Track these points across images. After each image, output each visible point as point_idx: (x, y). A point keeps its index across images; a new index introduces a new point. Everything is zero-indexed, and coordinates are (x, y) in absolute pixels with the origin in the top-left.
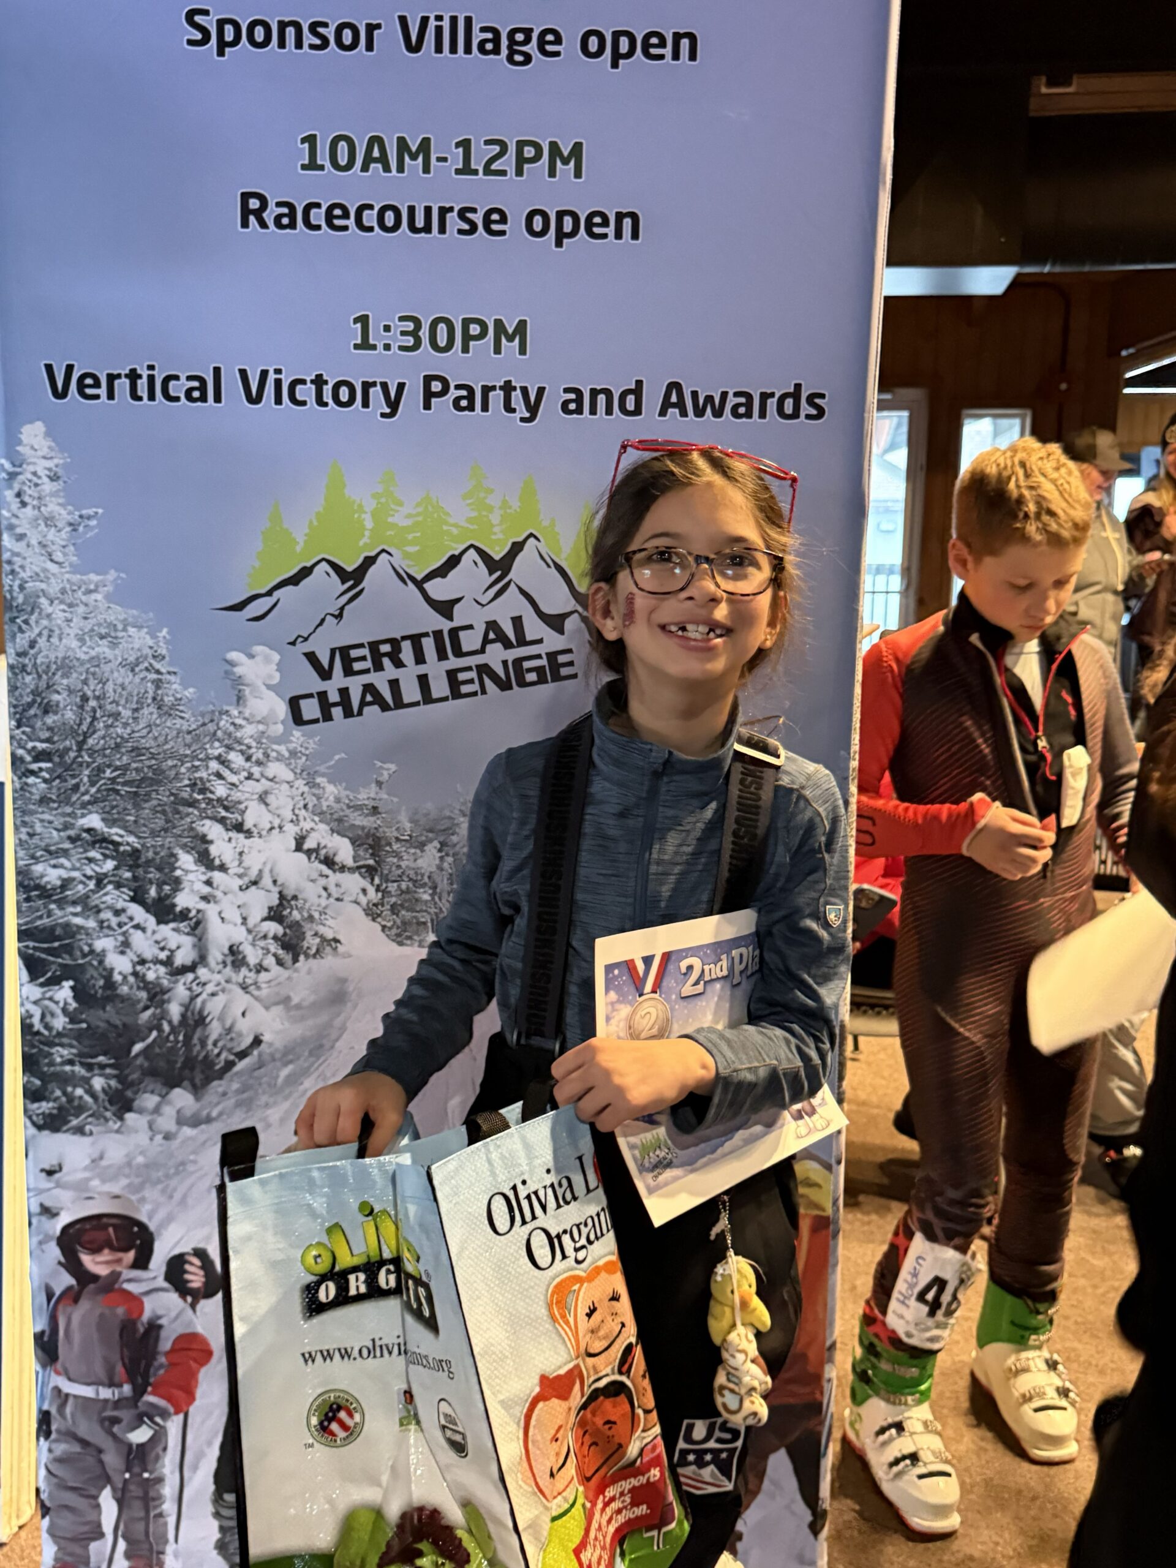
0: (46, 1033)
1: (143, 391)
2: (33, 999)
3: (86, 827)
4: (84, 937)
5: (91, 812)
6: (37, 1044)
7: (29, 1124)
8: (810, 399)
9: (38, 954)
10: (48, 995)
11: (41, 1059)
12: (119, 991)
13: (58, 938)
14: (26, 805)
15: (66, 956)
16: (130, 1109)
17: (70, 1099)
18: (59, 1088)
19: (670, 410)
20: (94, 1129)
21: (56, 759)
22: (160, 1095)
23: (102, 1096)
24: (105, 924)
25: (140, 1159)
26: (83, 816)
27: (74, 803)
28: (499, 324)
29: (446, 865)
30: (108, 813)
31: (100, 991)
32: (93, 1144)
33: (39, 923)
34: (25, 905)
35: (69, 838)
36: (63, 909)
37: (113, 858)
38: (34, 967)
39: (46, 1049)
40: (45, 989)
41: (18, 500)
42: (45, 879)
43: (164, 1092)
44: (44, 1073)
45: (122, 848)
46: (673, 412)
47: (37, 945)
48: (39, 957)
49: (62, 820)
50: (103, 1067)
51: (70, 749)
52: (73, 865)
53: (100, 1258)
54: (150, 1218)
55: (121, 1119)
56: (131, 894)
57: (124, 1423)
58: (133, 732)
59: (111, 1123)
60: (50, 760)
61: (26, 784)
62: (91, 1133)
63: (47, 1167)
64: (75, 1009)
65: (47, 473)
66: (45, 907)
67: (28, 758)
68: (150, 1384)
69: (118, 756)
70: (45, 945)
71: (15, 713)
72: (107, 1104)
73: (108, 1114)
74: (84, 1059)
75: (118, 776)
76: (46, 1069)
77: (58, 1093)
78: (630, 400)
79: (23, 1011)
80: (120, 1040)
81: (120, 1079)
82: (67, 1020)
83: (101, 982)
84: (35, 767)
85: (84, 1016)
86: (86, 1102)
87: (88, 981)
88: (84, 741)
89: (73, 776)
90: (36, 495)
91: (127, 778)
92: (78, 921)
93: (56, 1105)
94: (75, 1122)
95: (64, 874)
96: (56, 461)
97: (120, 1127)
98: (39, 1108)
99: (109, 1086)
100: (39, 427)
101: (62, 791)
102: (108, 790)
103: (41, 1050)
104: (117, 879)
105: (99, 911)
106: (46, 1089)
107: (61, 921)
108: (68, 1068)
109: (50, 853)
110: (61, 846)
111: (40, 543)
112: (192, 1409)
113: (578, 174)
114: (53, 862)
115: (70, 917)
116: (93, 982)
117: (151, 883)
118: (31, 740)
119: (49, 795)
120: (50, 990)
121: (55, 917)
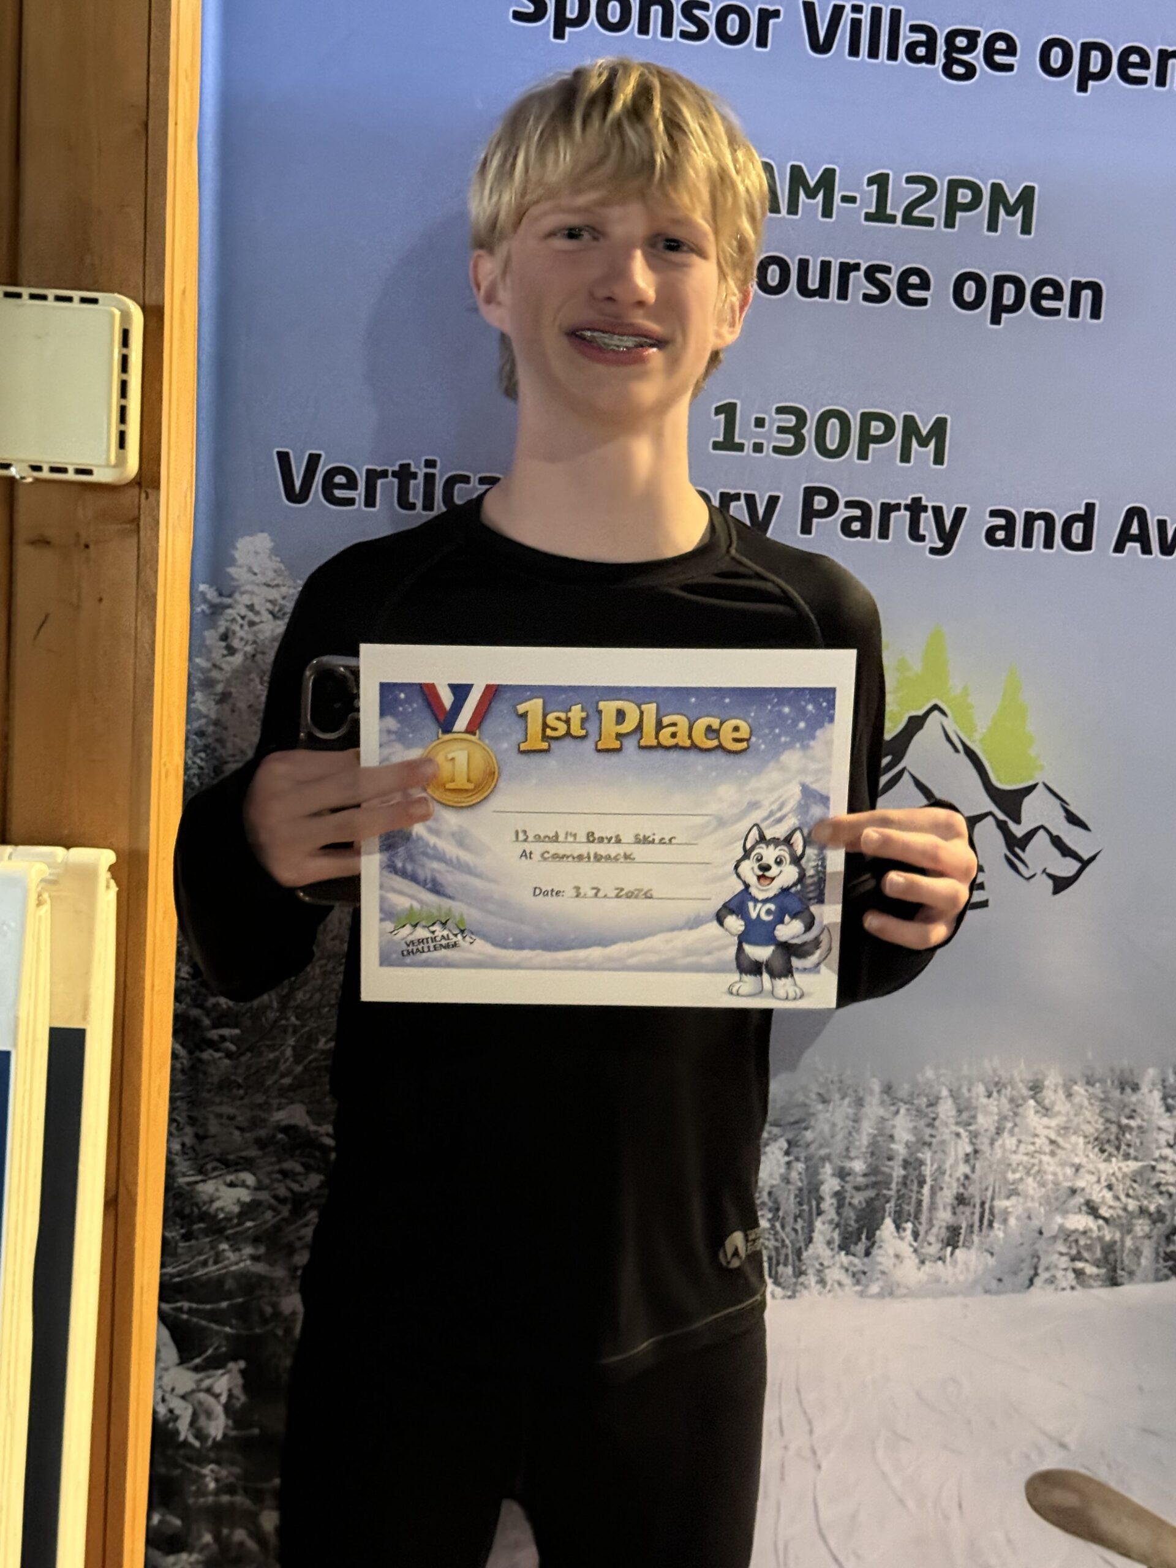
0: (197, 1444)
1: (416, 496)
2: (181, 1390)
3: (284, 1123)
4: (266, 1292)
5: (292, 1103)
6: (180, 1461)
9: (195, 1320)
10: (206, 1383)
11: (183, 1485)
13: (229, 1296)
15: (238, 1323)
18: (210, 1531)
19: (1129, 545)
21: (247, 1023)
26: (280, 1108)
27: (270, 1088)
28: (909, 421)
29: (794, 1175)
30: (317, 1102)
33: (200, 1272)
34: (181, 1244)
35: (258, 1141)
36: (239, 1250)
37: (319, 1171)
38: (186, 1340)
39: (195, 1468)
40: (201, 1375)
41: (223, 644)
42: (217, 1204)
44: (187, 1508)
46: (1133, 547)
47: (194, 1306)
48: (197, 1325)
49: (249, 1114)
51: (269, 1007)
60: (236, 1026)
61: (200, 1060)
64: (243, 1405)
65: (270, 606)
66: (212, 1248)
67: (207, 1022)
70: (208, 1307)
74: (251, 1481)
76: (191, 1500)
77: (208, 1538)
78: (1078, 529)
82: (230, 1423)
84: (214, 1034)
85: (256, 1417)
87: (268, 1359)
88: (289, 996)
89: (272, 1048)
90: (250, 638)
92: (259, 1268)
95: (245, 1195)
96: (284, 590)
100: (262, 542)
101: (253, 1070)
103: (189, 1470)
105: (291, 1253)
106: (189, 1533)
107: (233, 1268)
108: (225, 1499)
109: (227, 1164)
110: (244, 1154)
111: (250, 707)
113: (1026, 229)
114: (230, 1178)
115: (248, 1262)
116: (275, 1361)
119: (233, 1077)
120: (209, 1377)
121: (226, 1262)
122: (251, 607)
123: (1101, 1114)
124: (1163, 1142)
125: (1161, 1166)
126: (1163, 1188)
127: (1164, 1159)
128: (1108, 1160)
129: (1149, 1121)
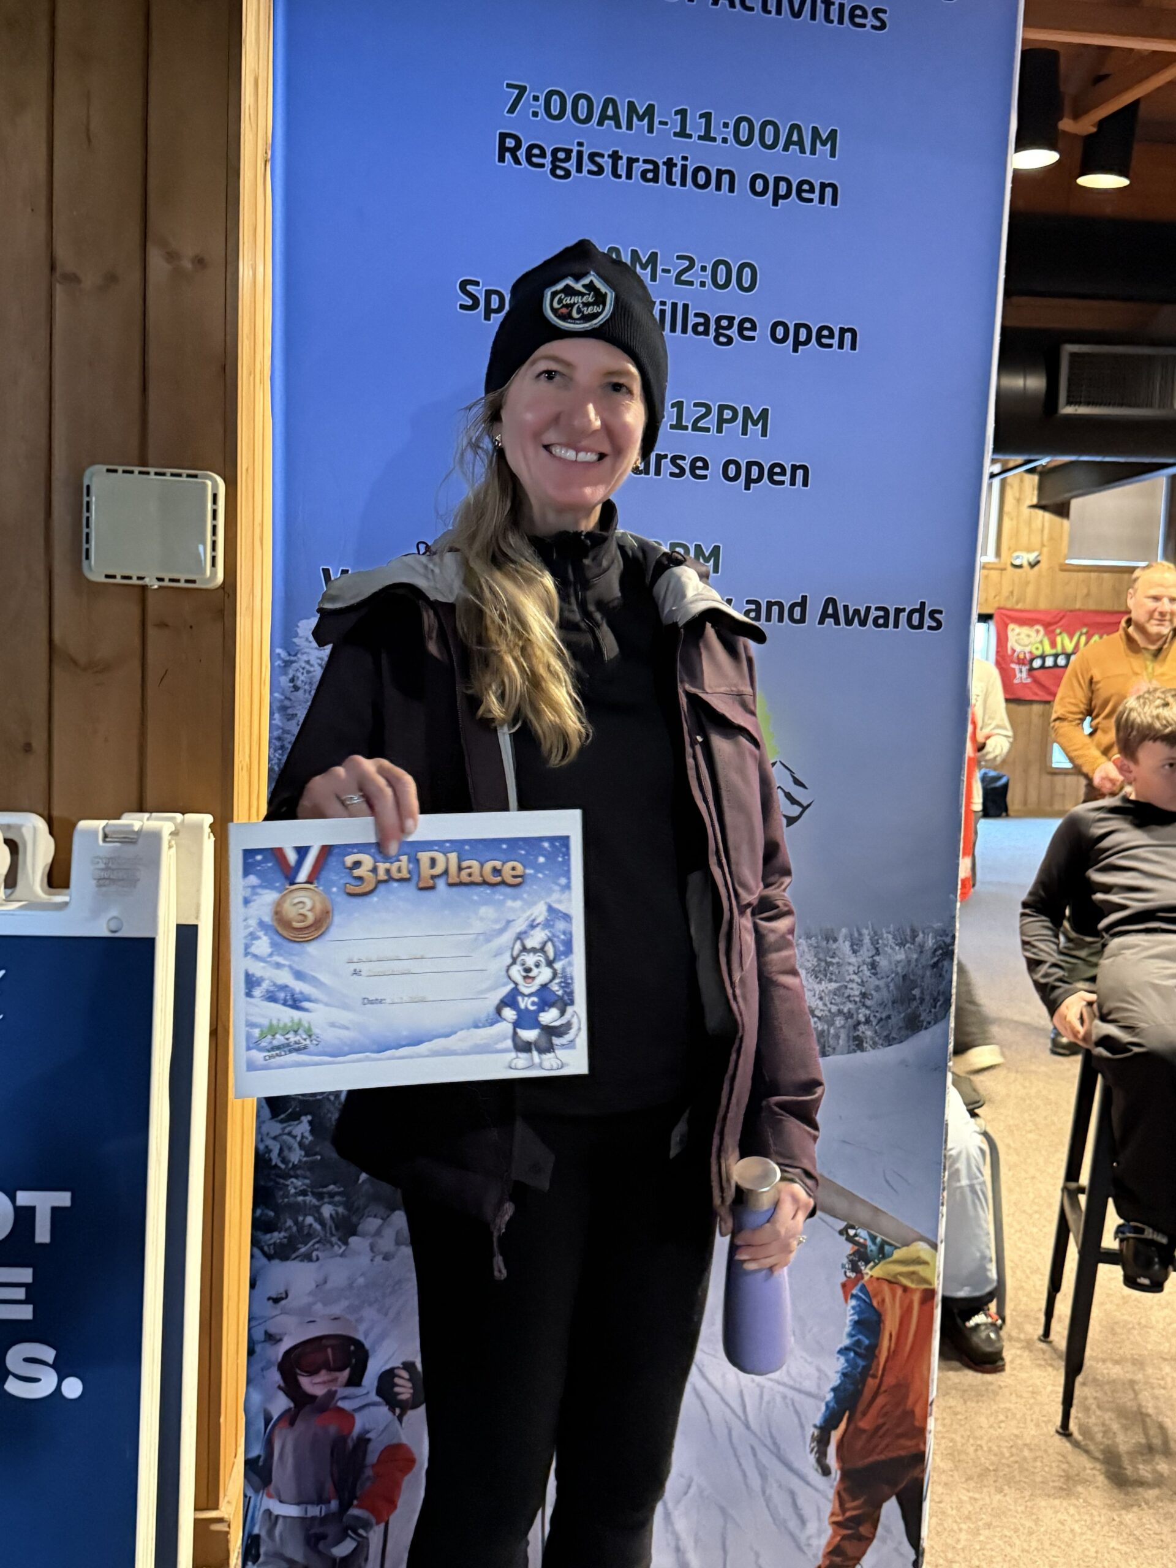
0: (283, 1166)
2: (273, 1134)
6: (273, 1177)
7: (257, 1251)
8: (932, 613)
10: (286, 1131)
11: (275, 1191)
16: (354, 1233)
17: (301, 1227)
18: (291, 1218)
19: (827, 620)
20: (320, 1254)
22: (382, 1219)
23: (329, 1222)
25: (361, 1281)
28: (699, 547)
32: (319, 1269)
38: (275, 1106)
39: (282, 1181)
40: (285, 1125)
41: (292, 684)
43: (385, 1216)
44: (277, 1205)
46: (830, 621)
50: (332, 1195)
53: (318, 1379)
54: (366, 1337)
55: (346, 1243)
57: (330, 1539)
59: (336, 1247)
62: (318, 1259)
63: (275, 1296)
64: (311, 1142)
68: (356, 1498)
72: (333, 1229)
73: (334, 1239)
74: (316, 1188)
76: (279, 1200)
77: (289, 1223)
78: (797, 611)
79: (262, 1147)
81: (348, 1205)
82: (303, 1153)
86: (315, 1230)
87: (324, 1115)
90: (306, 679)
93: (286, 1235)
94: (303, 1250)
97: (344, 1251)
98: (268, 1239)
99: (337, 1213)
103: (278, 1183)
106: (278, 1220)
108: (300, 1199)
112: (393, 1519)
113: (764, 434)
116: (329, 1115)
120: (289, 1126)
122: (308, 662)
123: (815, 956)
124: (851, 972)
125: (850, 985)
126: (852, 999)
127: (852, 981)
128: (820, 982)
129: (843, 959)
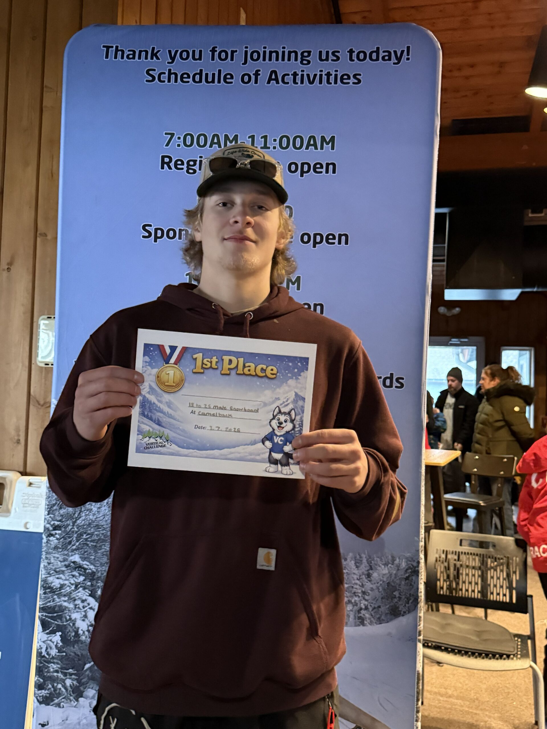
0: (47, 657)
2: (43, 640)
3: (73, 560)
4: (67, 612)
5: (75, 554)
6: (42, 661)
7: (36, 700)
8: (397, 380)
10: (49, 639)
11: (44, 669)
12: (80, 639)
13: (56, 612)
14: (48, 550)
15: (60, 621)
16: (82, 697)
17: (55, 689)
18: (51, 684)
20: (65, 705)
21: (63, 529)
23: (69, 689)
24: (77, 606)
25: (84, 721)
26: (72, 556)
27: (68, 550)
30: (83, 554)
31: (73, 638)
32: (63, 712)
33: (49, 604)
34: (43, 595)
35: (65, 565)
36: (60, 598)
37: (83, 575)
38: (45, 625)
39: (47, 664)
40: (49, 636)
42: (53, 584)
44: (44, 676)
45: (87, 571)
47: (47, 614)
48: (47, 620)
49: (63, 557)
50: (71, 674)
51: (69, 525)
52: (66, 578)
55: (77, 700)
56: (90, 592)
58: (97, 518)
59: (72, 702)
60: (60, 530)
61: (49, 540)
62: (63, 707)
63: (42, 723)
64: (61, 646)
66: (52, 597)
67: (51, 529)
69: (90, 528)
70: (51, 615)
71: (48, 508)
72: (71, 692)
73: (72, 698)
74: (63, 670)
75: (89, 538)
76: (45, 674)
77: (50, 686)
79: (38, 646)
80: (80, 662)
81: (79, 681)
82: (57, 651)
83: (73, 634)
84: (53, 532)
85: (64, 650)
86: (62, 691)
87: (68, 633)
88: (75, 522)
89: (69, 537)
91: (93, 538)
92: (65, 604)
93: (49, 692)
94: (56, 701)
95: (62, 582)
97: (76, 705)
98: (40, 693)
99: (73, 684)
101: (64, 543)
102: (84, 544)
103: (45, 665)
104: (84, 585)
105: (75, 600)
106: (45, 684)
107: (58, 604)
108: (55, 674)
109: (56, 572)
110: (61, 569)
113: (298, 288)
114: (57, 576)
115: (62, 602)
116: (70, 633)
117: (99, 588)
118: (53, 520)
119: (58, 546)
120: (51, 636)
121: (56, 602)
124: (355, 579)
125: (355, 586)
127: (356, 584)
129: (350, 571)
